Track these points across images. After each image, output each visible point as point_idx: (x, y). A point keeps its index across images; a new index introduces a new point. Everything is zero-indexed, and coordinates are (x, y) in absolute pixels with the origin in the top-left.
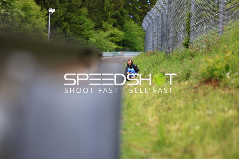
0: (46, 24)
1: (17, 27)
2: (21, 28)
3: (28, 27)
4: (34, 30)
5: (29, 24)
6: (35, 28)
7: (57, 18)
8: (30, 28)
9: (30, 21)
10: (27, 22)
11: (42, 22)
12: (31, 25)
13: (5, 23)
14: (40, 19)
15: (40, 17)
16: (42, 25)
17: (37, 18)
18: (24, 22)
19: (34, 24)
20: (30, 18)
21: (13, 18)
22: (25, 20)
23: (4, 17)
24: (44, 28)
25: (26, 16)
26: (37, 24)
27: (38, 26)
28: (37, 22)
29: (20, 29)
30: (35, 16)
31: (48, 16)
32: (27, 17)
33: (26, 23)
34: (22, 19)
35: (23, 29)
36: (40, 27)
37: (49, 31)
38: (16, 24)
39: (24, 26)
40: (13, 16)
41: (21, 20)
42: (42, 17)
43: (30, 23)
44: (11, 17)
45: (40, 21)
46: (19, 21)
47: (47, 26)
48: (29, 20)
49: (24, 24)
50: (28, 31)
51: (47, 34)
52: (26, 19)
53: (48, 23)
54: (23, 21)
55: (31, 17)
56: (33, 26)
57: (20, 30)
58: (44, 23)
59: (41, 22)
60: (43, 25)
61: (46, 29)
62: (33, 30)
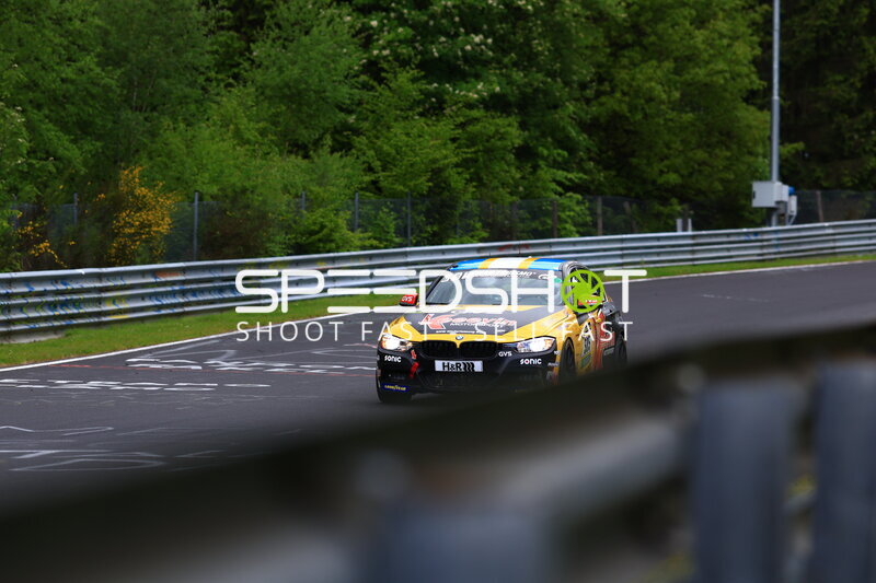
0: (758, 51)
1: (583, 86)
2: (606, 87)
3: (650, 79)
4: (682, 95)
5: (654, 63)
6: (690, 85)
7: (826, 18)
8: (659, 87)
9: (660, 38)
10: (645, 48)
11: (729, 46)
12: (669, 65)
13: (515, 64)
14: (722, 25)
15: (721, 15)
16: (730, 62)
17: (700, 22)
18: (626, 53)
19: (688, 59)
20: (661, 27)
21: (558, 32)
22: (629, 37)
23: (501, 28)
24: (748, 76)
25: (638, 14)
26: (705, 56)
27: (711, 66)
28: (702, 47)
29: (599, 94)
30: (686, 11)
31: (766, 7)
32: (642, 19)
33: (635, 54)
34: (614, 33)
35: (618, 95)
36: (721, 72)
37: (776, 97)
38: (575, 67)
39: (623, 75)
40: (558, 18)
41: (608, 37)
42: (729, 15)
43: (661, 55)
44: (544, 24)
45: (722, 36)
46: (593, 48)
47: (763, 66)
48: (653, 38)
49: (625, 61)
50: (650, 100)
51: (765, 115)
52: (636, 29)
53: (767, 47)
54: (617, 47)
55: (662, 20)
56: (677, 71)
57: (603, 99)
58: (744, 51)
59: (725, 42)
60: (738, 62)
61: (758, 84)
62: (677, 95)
